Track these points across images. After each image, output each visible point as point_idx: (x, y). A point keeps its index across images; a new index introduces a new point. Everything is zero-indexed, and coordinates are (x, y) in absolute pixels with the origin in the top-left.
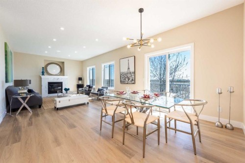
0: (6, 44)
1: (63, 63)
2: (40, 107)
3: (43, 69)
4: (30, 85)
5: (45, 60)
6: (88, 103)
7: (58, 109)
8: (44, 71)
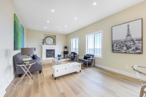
0: (15, 15)
1: (55, 36)
2: (40, 72)
3: (43, 40)
4: (34, 51)
5: (44, 34)
6: (80, 71)
7: (55, 78)
8: (44, 42)
